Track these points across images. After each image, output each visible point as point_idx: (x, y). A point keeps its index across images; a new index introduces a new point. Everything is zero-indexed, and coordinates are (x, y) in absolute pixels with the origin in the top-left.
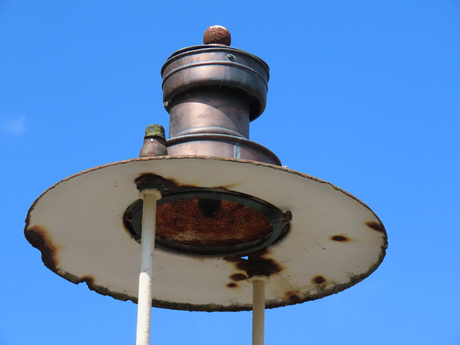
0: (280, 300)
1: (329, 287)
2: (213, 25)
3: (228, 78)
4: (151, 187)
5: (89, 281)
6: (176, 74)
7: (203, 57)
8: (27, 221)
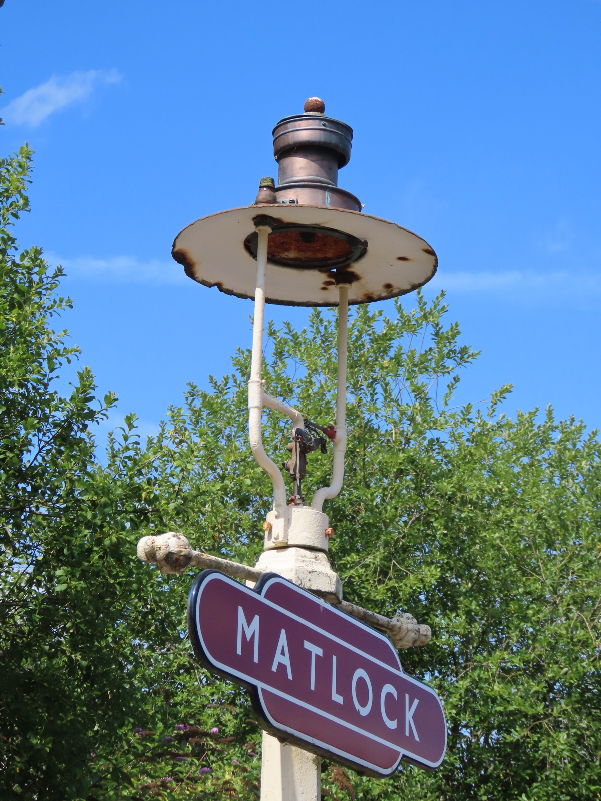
0: (360, 300)
1: (395, 291)
2: (312, 97)
3: (322, 140)
4: (264, 224)
5: (219, 286)
6: (284, 136)
7: (303, 124)
8: (174, 246)
